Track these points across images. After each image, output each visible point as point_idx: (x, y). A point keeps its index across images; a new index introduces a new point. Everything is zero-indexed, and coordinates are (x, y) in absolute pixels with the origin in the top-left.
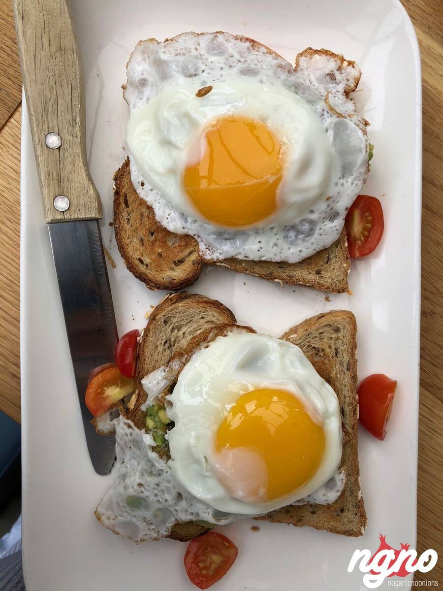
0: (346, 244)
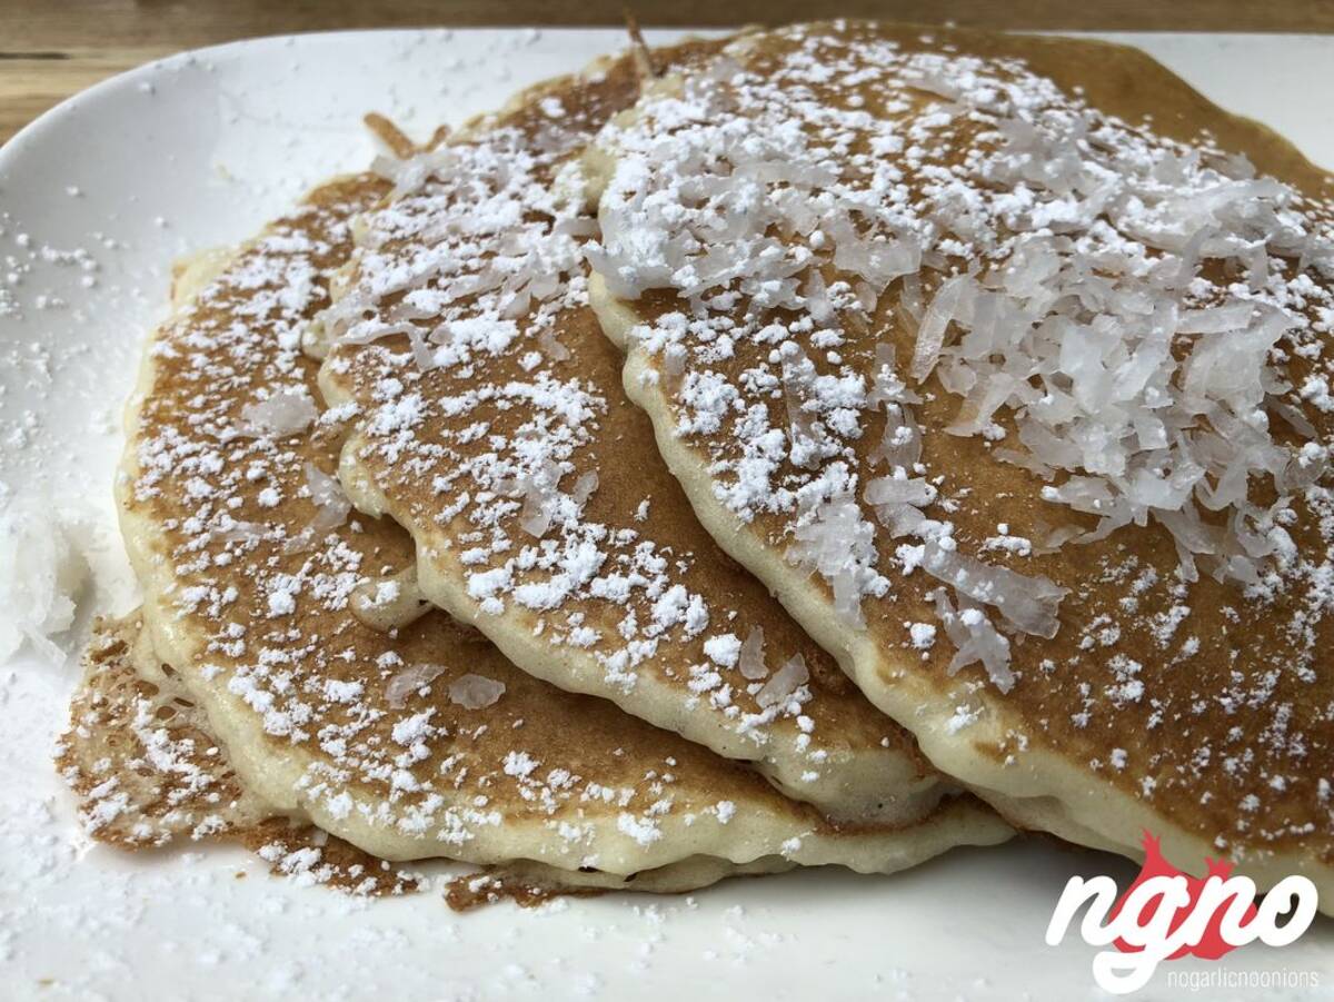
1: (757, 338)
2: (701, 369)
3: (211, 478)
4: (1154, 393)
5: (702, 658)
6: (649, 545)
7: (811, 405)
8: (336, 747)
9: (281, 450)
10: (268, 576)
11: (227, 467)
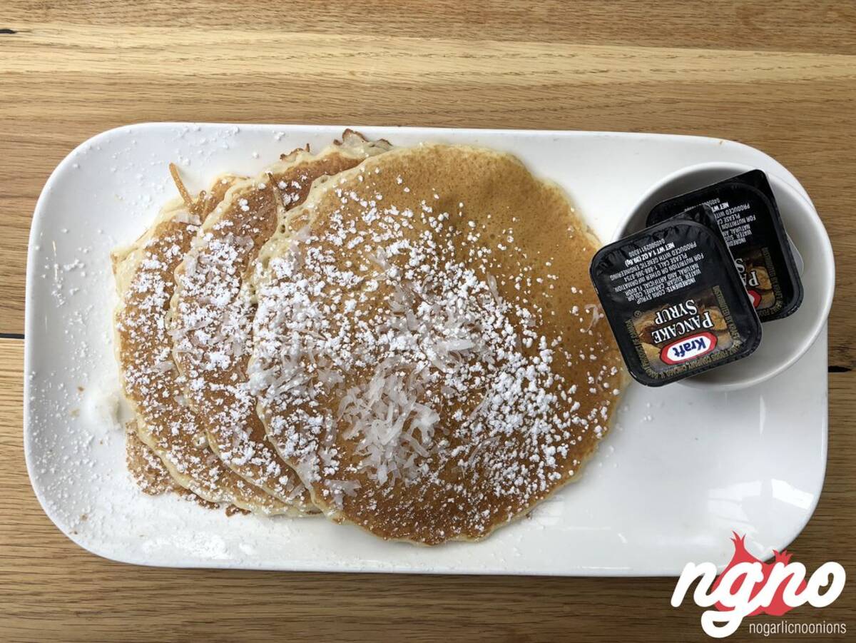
1: (294, 404)
2: (277, 414)
3: (147, 386)
4: (393, 441)
5: (278, 483)
6: (267, 449)
7: (307, 427)
8: (195, 475)
9: (166, 377)
10: (170, 422)
11: (151, 382)
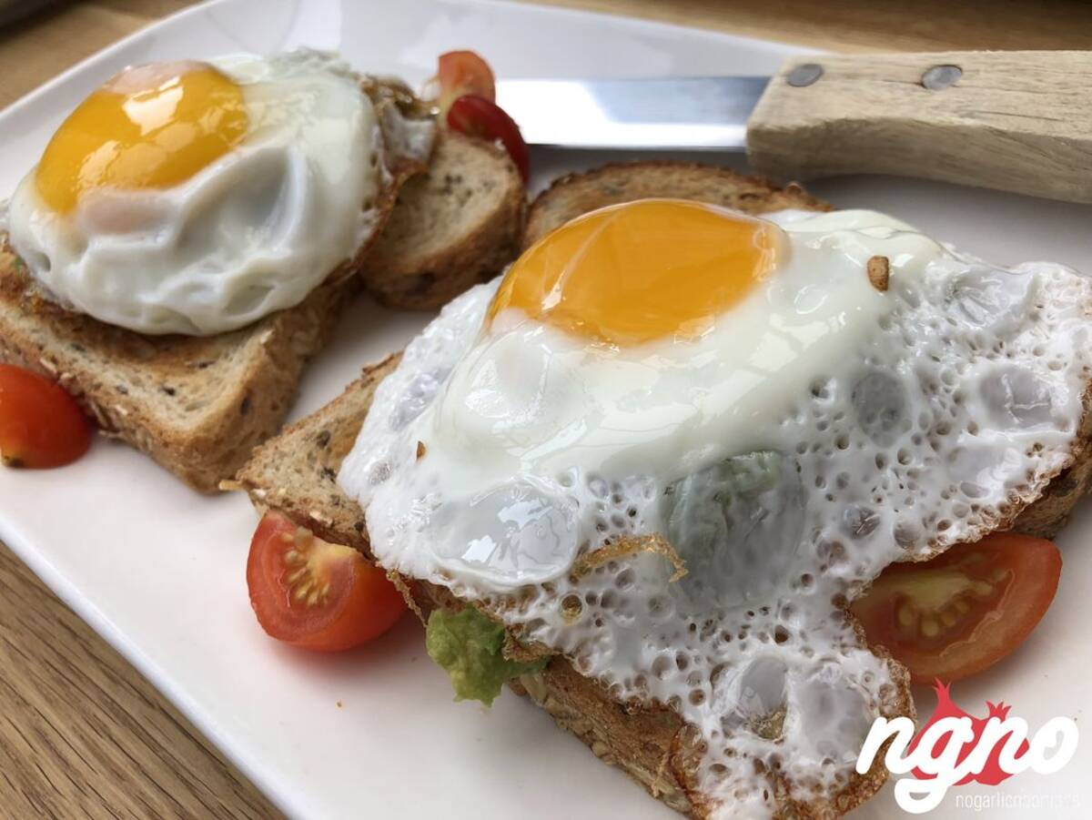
0: (316, 515)
